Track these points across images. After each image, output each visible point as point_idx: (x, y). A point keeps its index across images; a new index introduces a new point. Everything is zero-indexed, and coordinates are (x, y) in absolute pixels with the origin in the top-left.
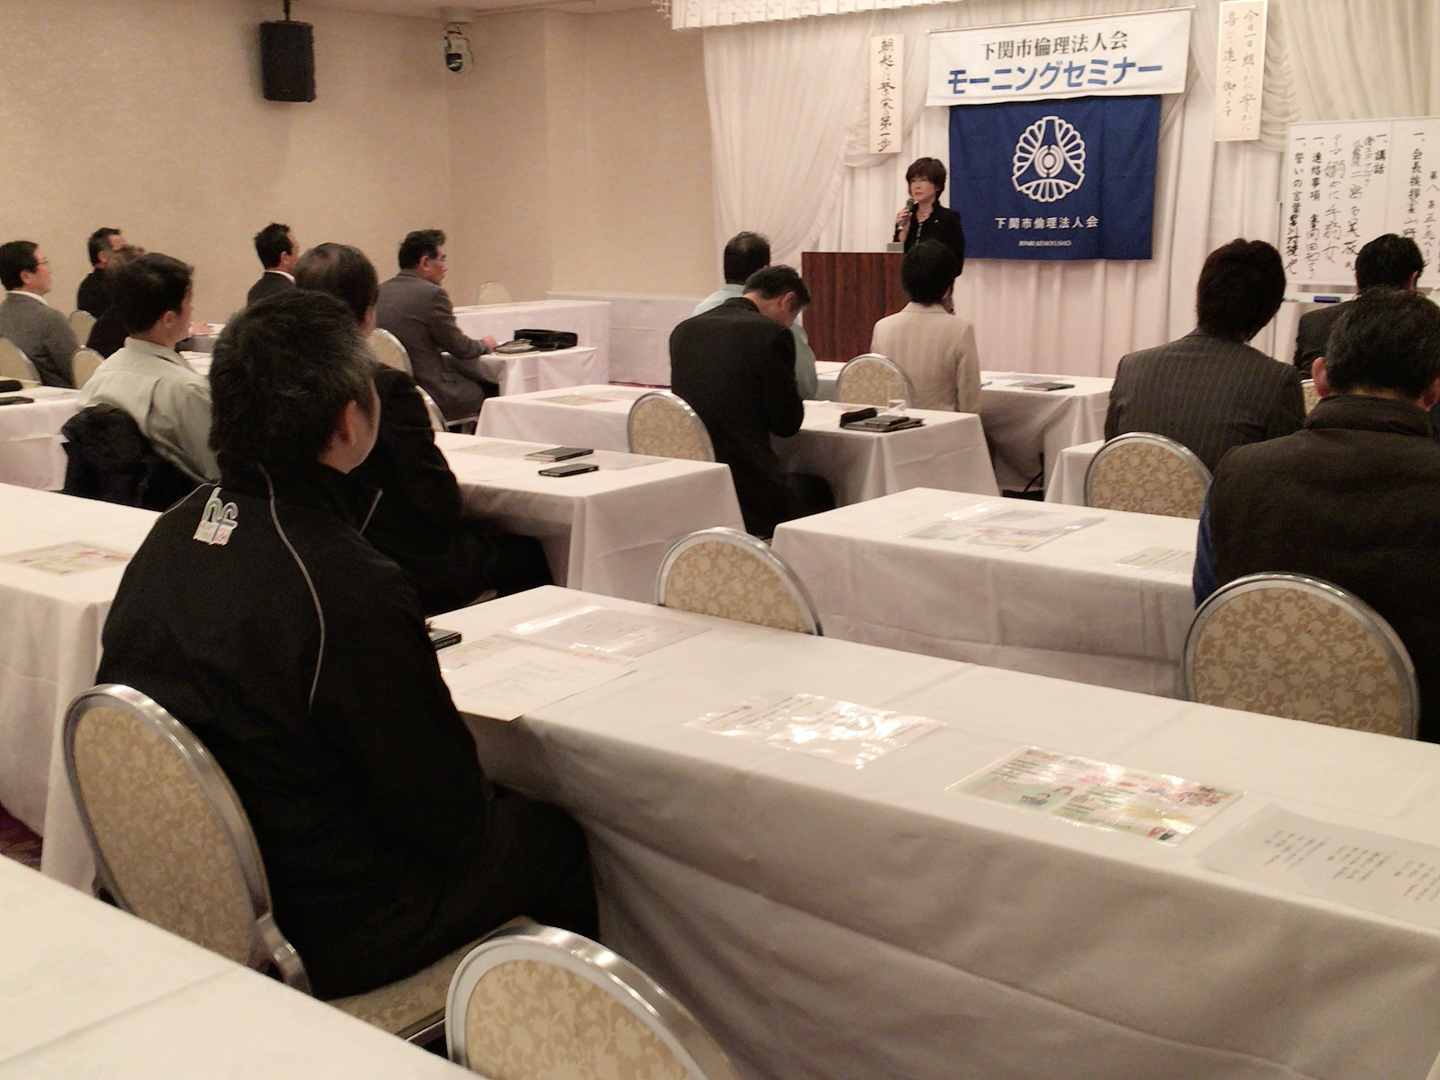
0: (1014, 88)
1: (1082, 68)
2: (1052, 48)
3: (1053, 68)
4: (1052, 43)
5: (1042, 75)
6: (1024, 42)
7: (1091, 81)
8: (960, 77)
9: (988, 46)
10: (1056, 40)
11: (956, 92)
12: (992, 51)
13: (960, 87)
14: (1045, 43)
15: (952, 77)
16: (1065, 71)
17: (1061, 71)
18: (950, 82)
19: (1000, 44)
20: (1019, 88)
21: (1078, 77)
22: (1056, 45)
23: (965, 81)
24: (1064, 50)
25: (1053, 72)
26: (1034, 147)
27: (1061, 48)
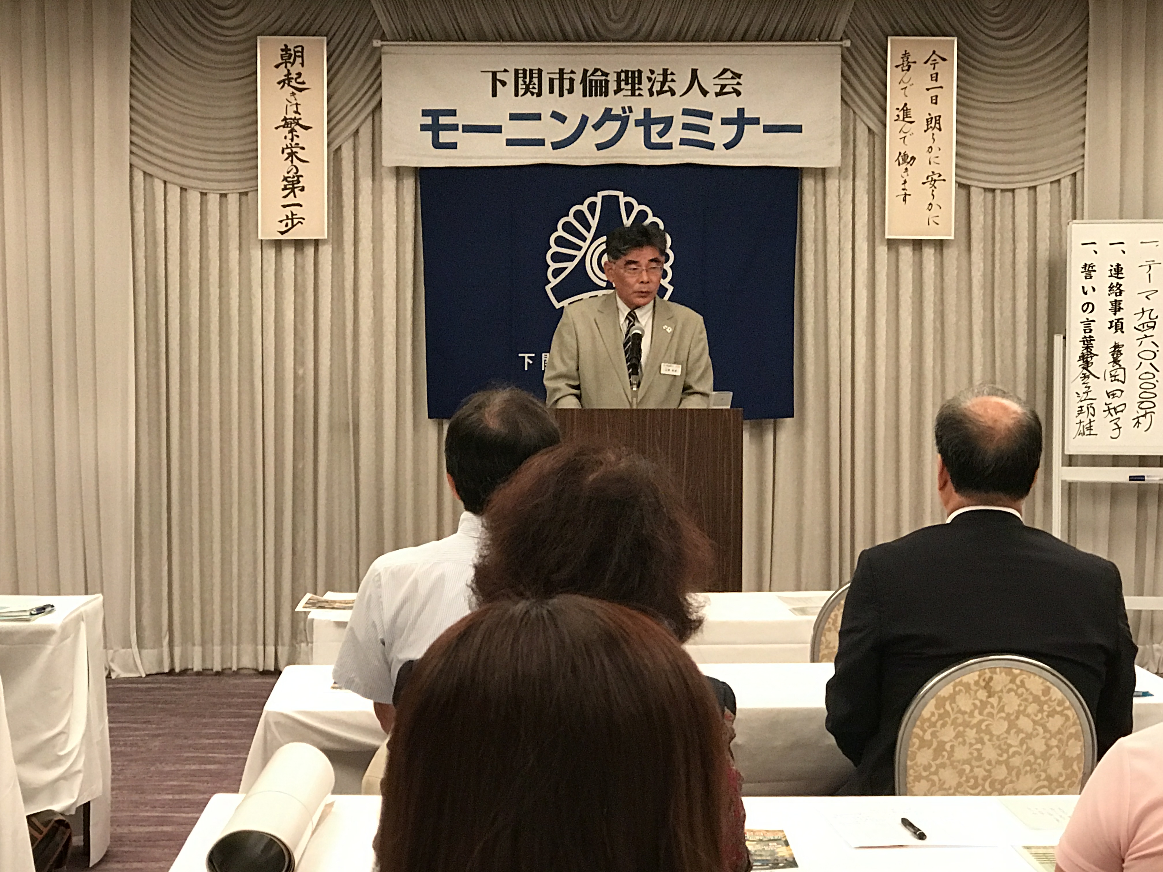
0: (548, 144)
1: (668, 122)
2: (613, 86)
3: (616, 118)
4: (612, 78)
5: (597, 127)
6: (561, 72)
7: (684, 142)
8: (443, 120)
9: (494, 74)
10: (619, 74)
11: (437, 144)
12: (504, 84)
13: (445, 137)
14: (598, 77)
15: (428, 120)
16: (638, 123)
17: (631, 123)
18: (424, 128)
19: (516, 71)
20: (556, 146)
21: (661, 134)
22: (619, 81)
23: (454, 127)
24: (633, 91)
25: (616, 125)
26: (584, 239)
27: (629, 87)
